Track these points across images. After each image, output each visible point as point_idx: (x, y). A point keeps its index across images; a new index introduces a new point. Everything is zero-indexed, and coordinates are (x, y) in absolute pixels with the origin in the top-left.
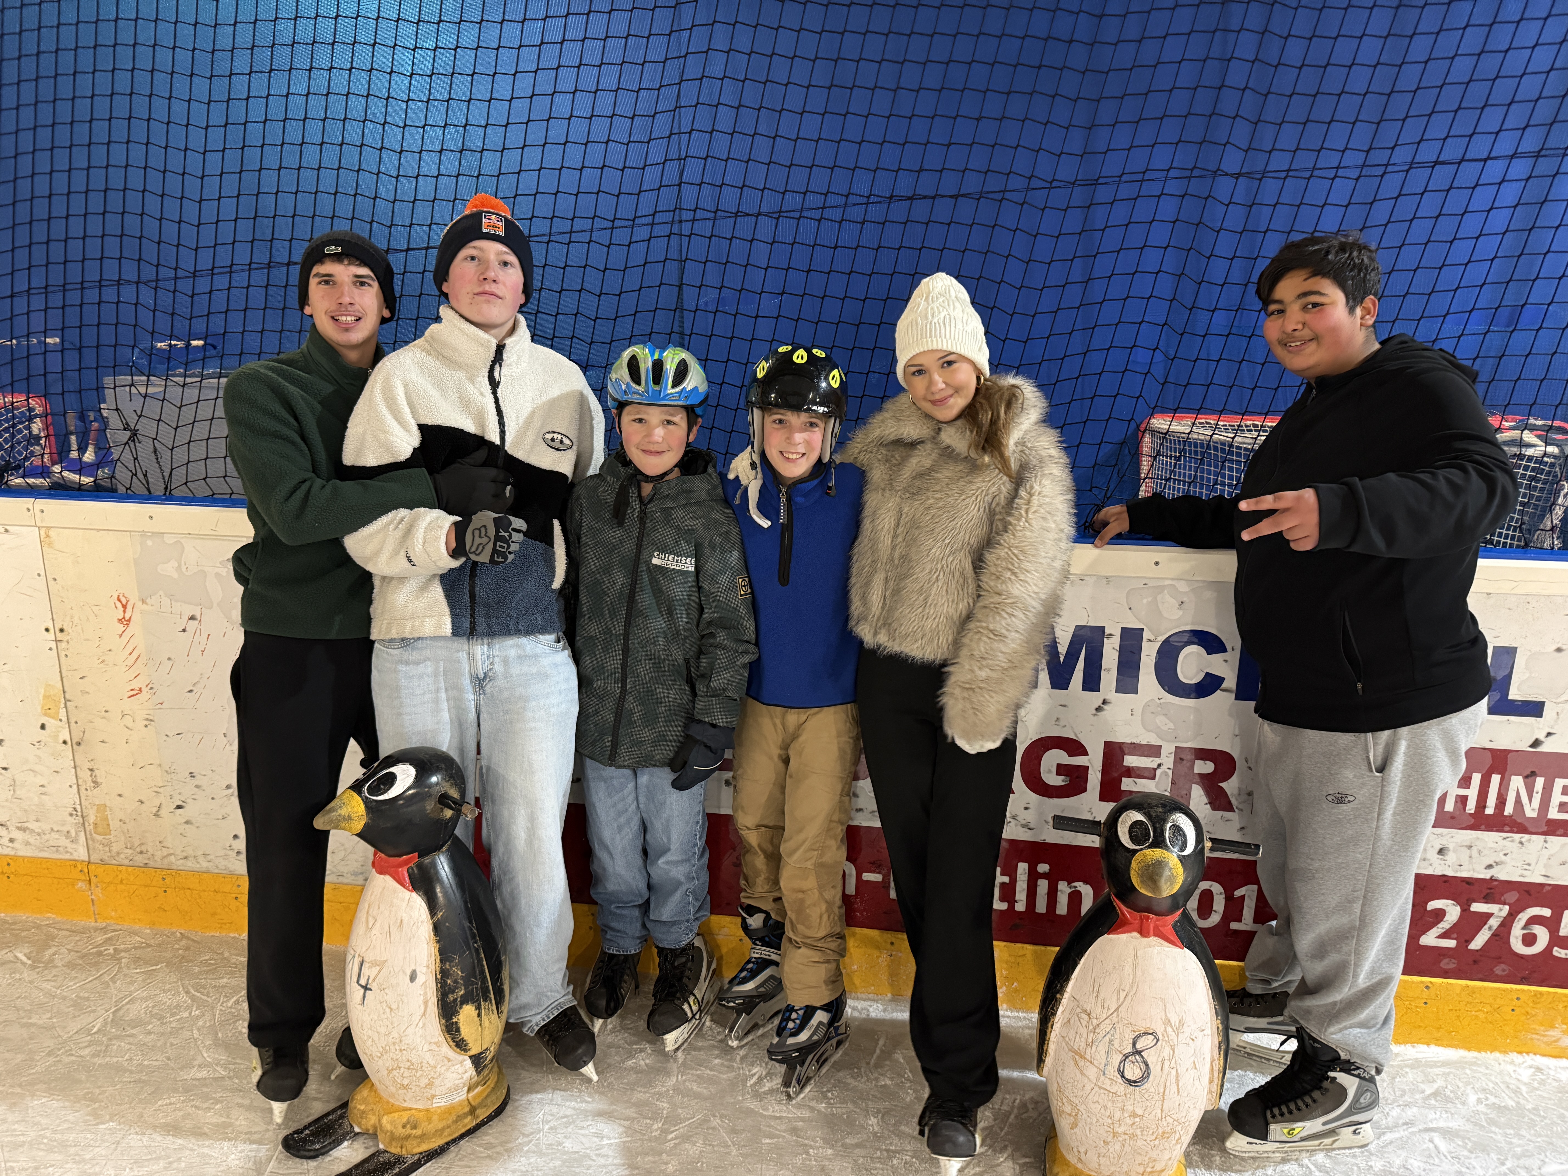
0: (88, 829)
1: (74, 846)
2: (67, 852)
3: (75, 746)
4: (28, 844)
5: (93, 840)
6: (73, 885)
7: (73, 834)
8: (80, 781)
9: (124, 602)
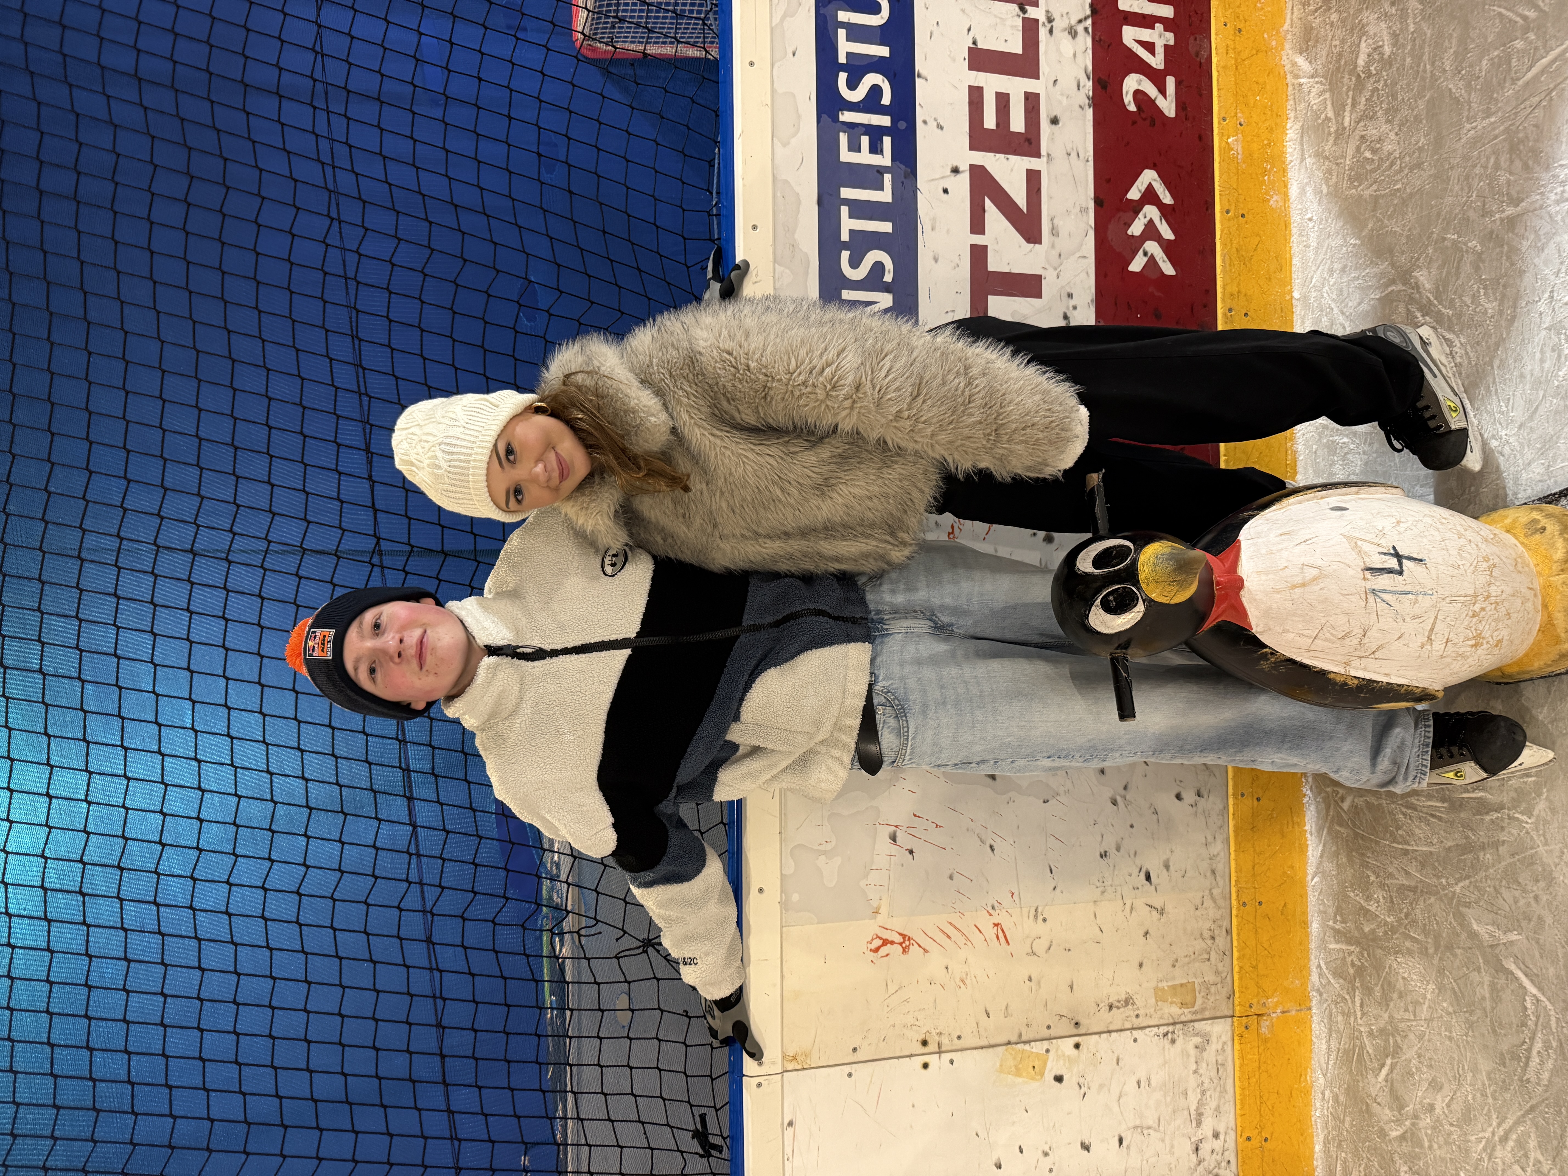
0: (1189, 1017)
1: (1214, 1039)
2: (1223, 1050)
3: (1082, 1030)
4: (1218, 1109)
5: (1203, 1010)
6: (1266, 1041)
7: (1197, 1040)
8: (1129, 1025)
9: (878, 942)
